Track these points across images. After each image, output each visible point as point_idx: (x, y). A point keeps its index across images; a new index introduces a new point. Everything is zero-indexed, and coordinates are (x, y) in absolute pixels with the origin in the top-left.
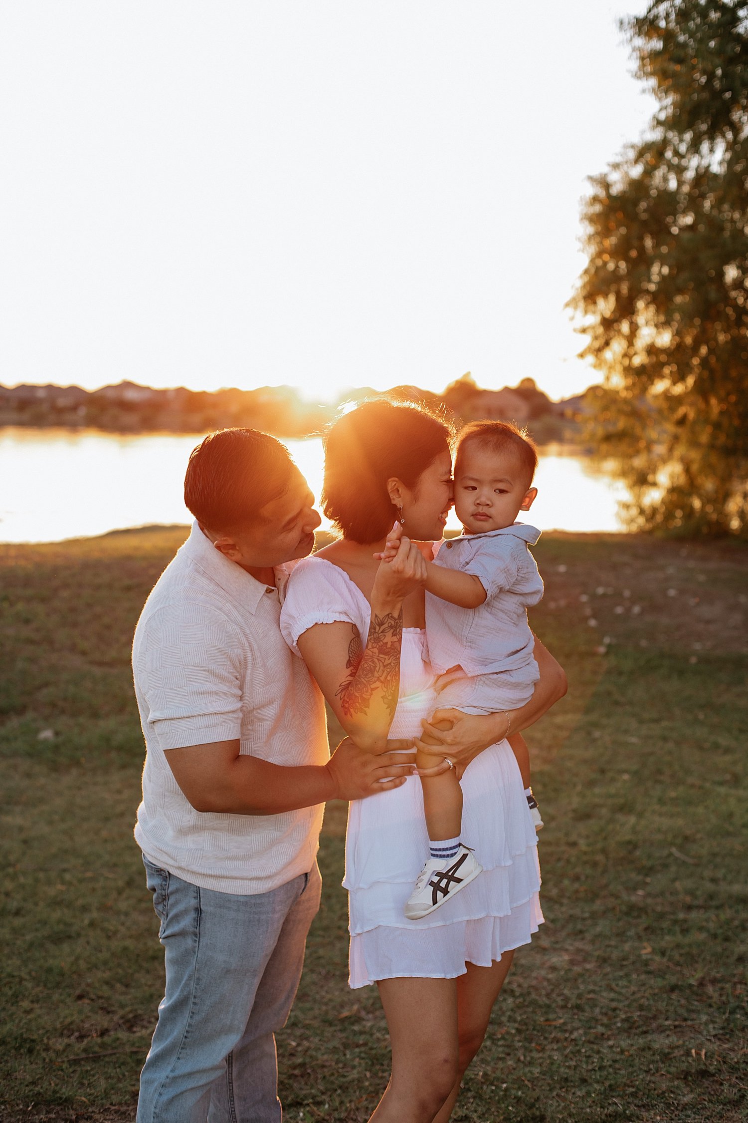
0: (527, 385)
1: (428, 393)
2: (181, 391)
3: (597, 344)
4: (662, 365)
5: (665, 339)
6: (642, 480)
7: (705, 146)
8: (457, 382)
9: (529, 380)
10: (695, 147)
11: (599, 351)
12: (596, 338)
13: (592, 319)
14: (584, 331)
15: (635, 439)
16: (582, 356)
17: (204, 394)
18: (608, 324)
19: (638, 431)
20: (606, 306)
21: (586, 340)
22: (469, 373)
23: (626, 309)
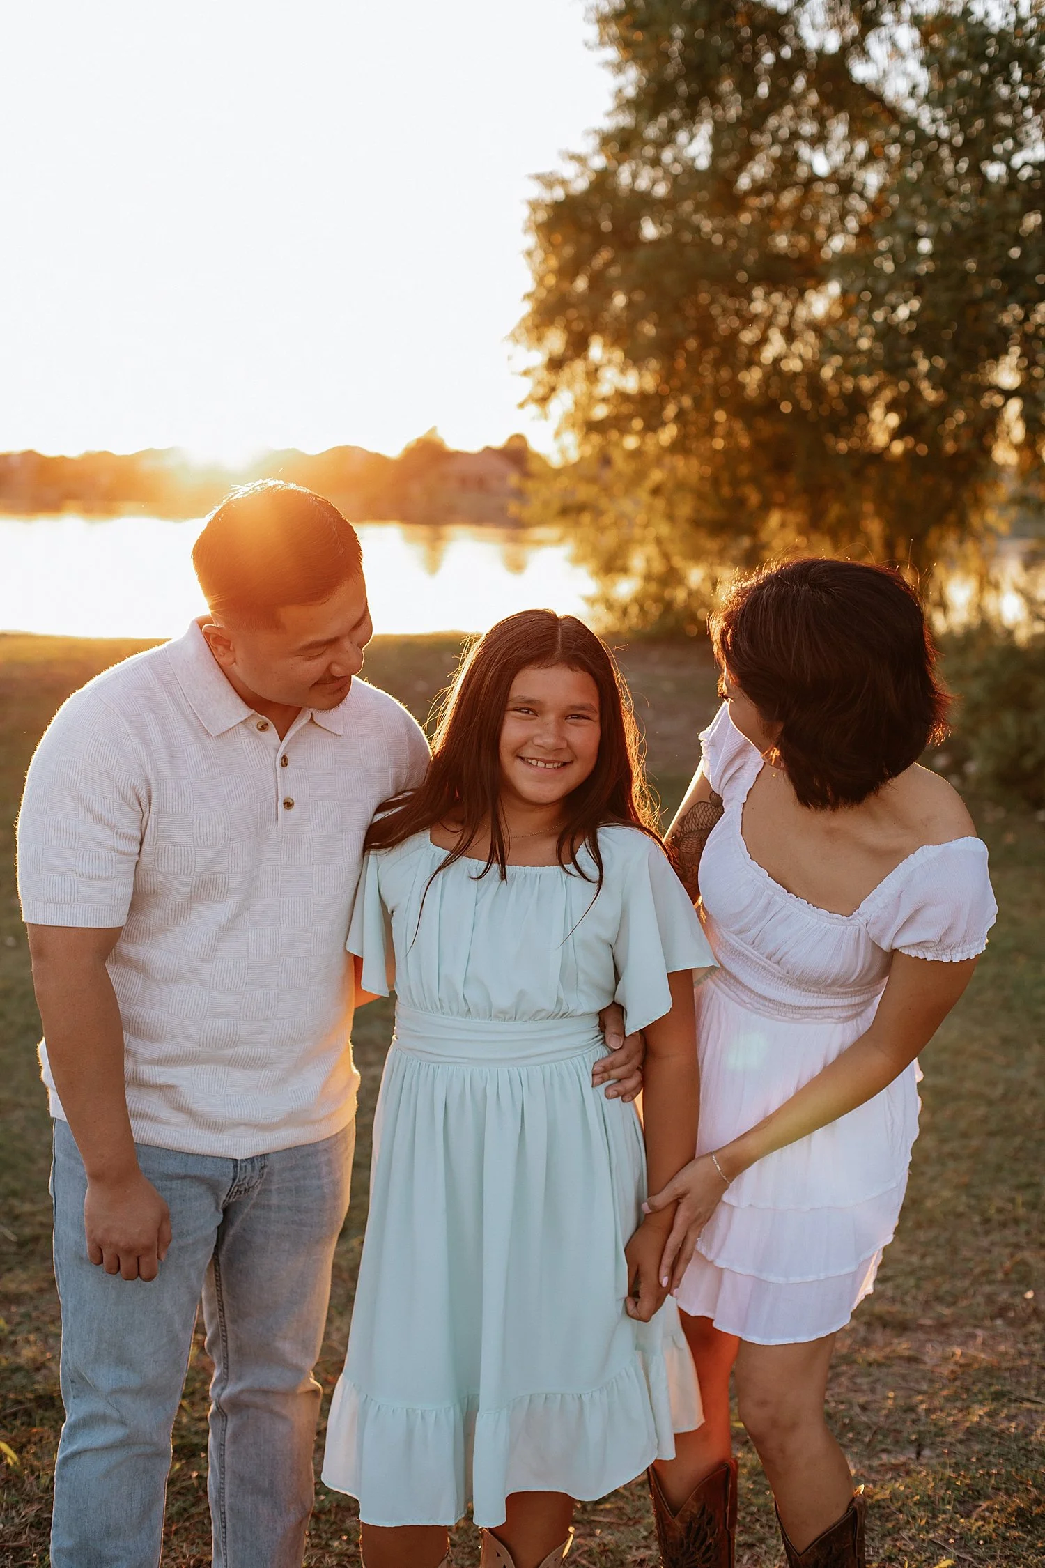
0: (517, 444)
1: (377, 456)
2: (29, 455)
3: (541, 392)
4: (630, 417)
5: (631, 382)
6: (612, 565)
7: (682, 137)
8: (419, 440)
9: (519, 437)
10: (667, 139)
11: (543, 400)
12: (539, 383)
13: (537, 358)
14: (526, 373)
15: (598, 513)
16: (521, 405)
17: (63, 459)
18: (556, 364)
19: (604, 503)
20: (556, 341)
21: (526, 387)
22: (433, 430)
23: (578, 345)
